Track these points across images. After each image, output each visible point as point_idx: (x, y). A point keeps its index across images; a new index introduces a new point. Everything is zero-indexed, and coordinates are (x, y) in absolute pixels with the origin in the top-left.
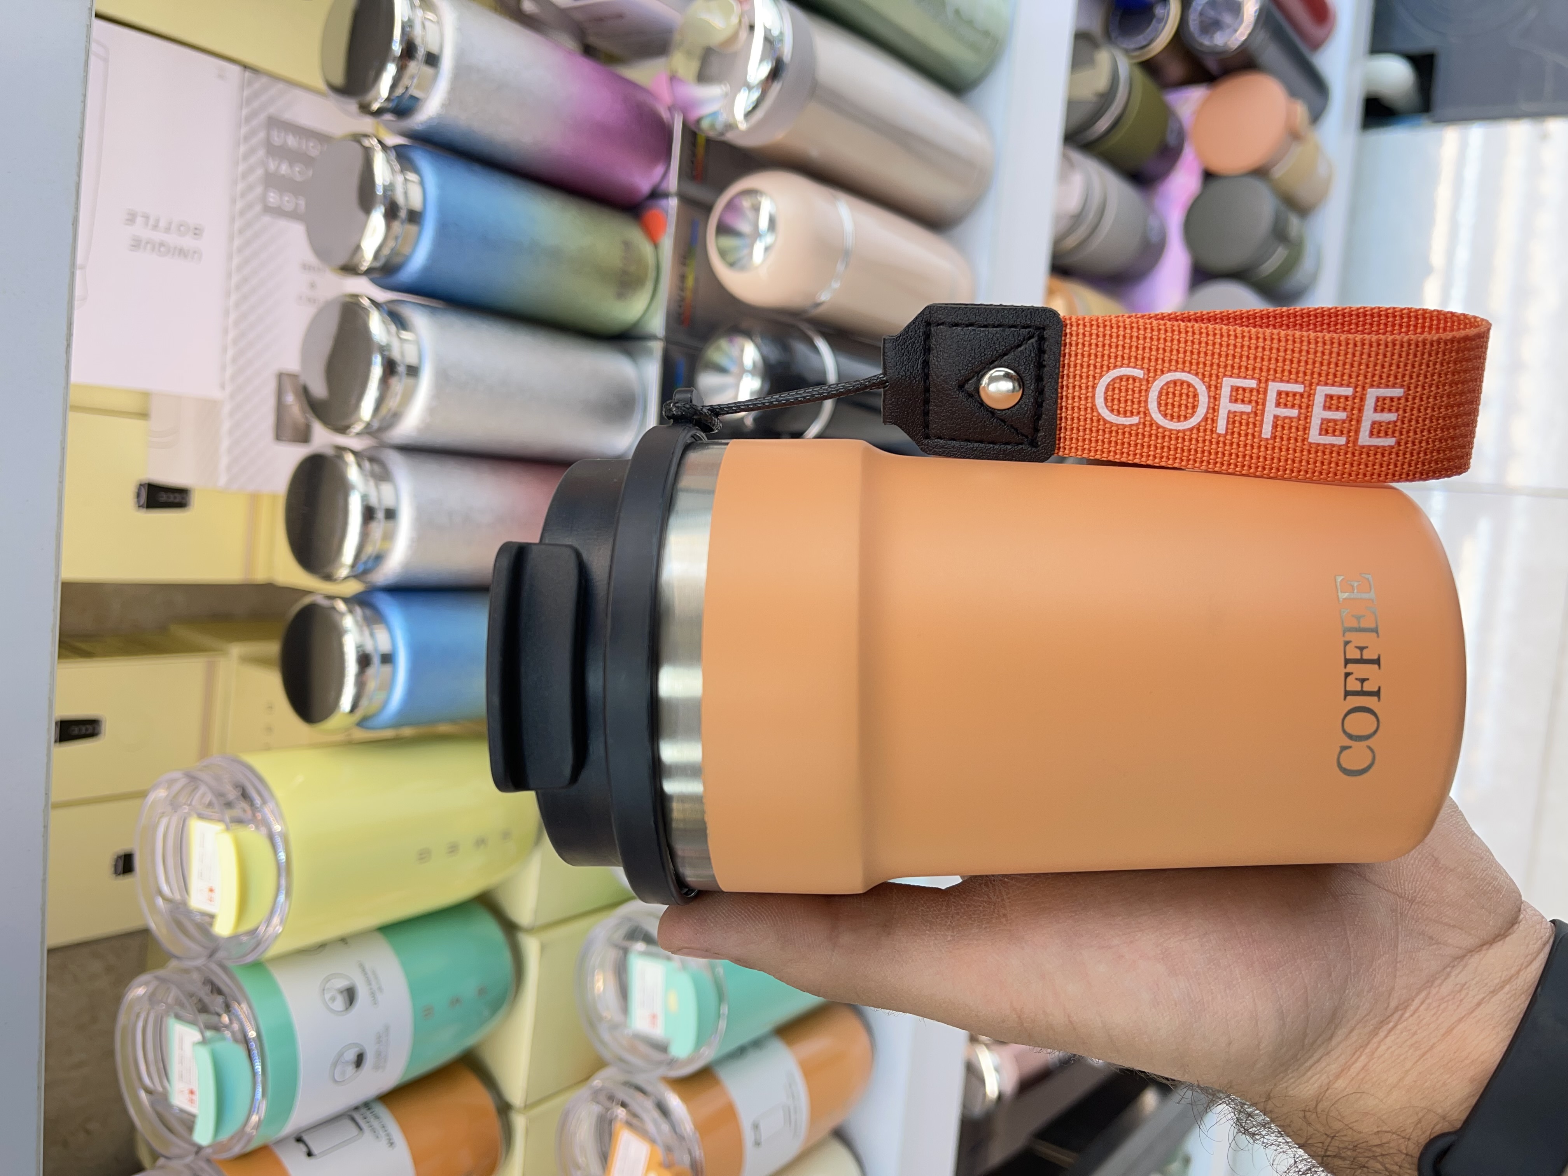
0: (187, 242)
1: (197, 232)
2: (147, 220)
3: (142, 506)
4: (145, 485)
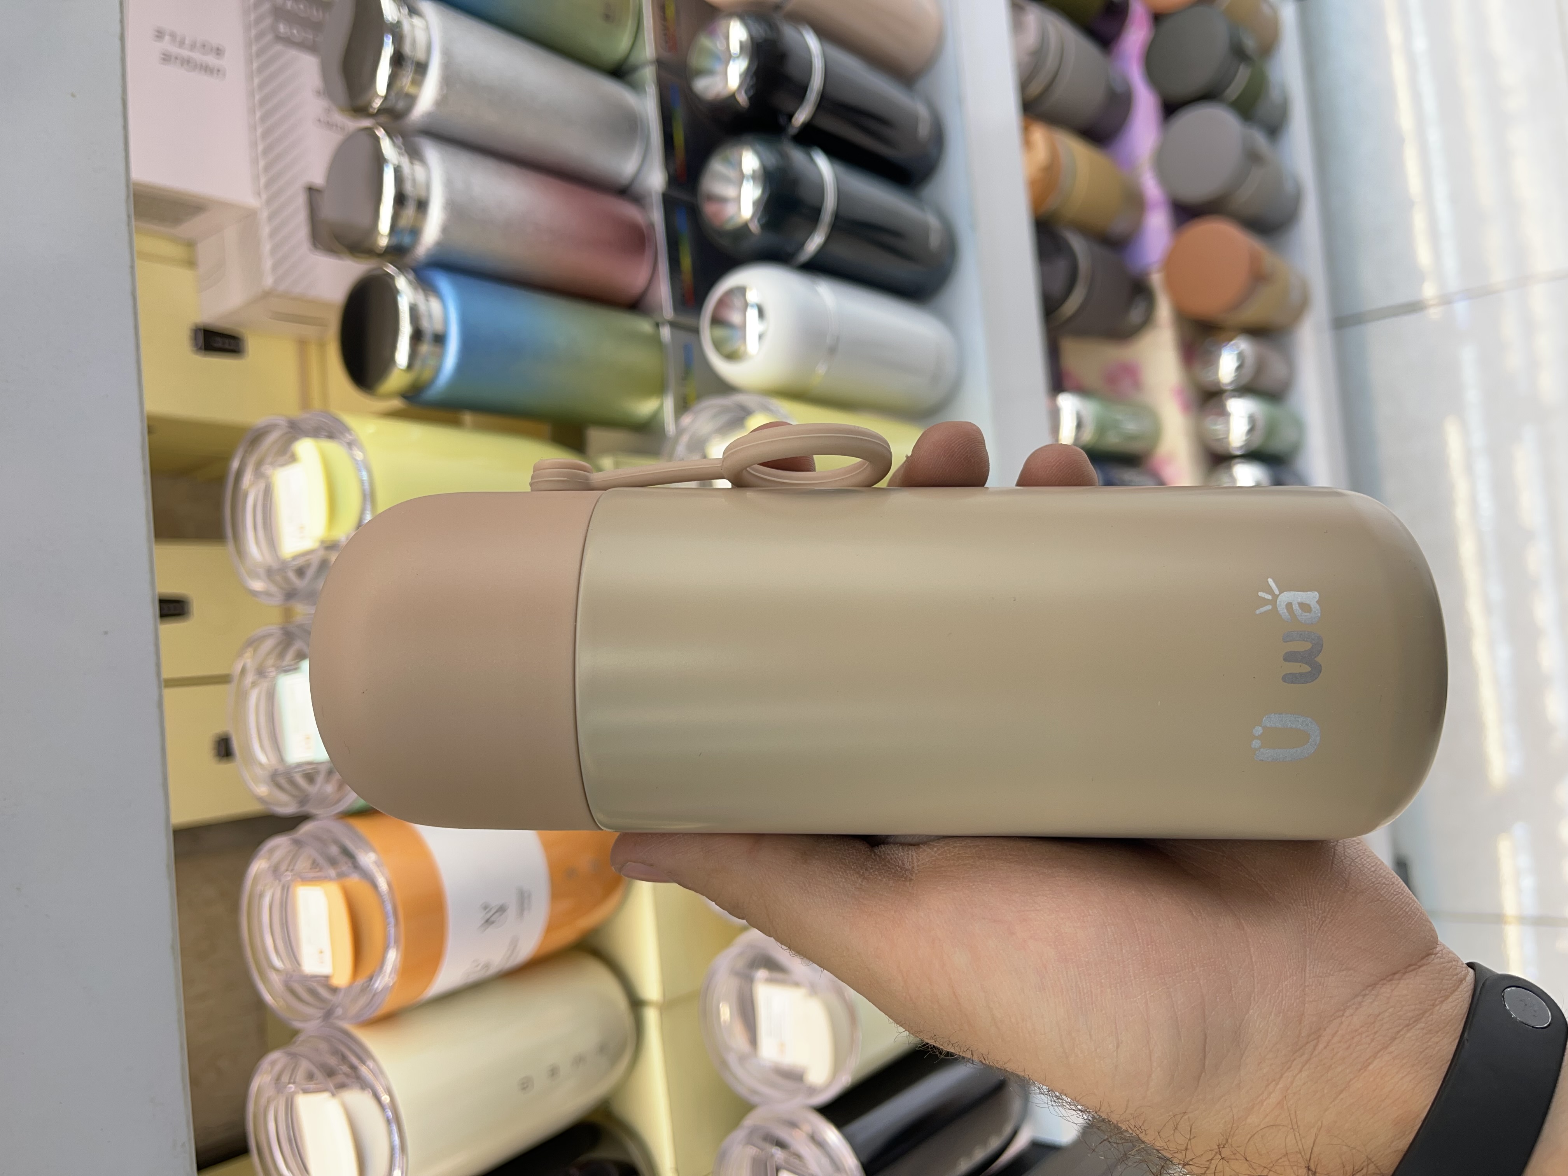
0: (211, 60)
1: (219, 52)
2: (173, 36)
3: (200, 349)
4: (200, 329)
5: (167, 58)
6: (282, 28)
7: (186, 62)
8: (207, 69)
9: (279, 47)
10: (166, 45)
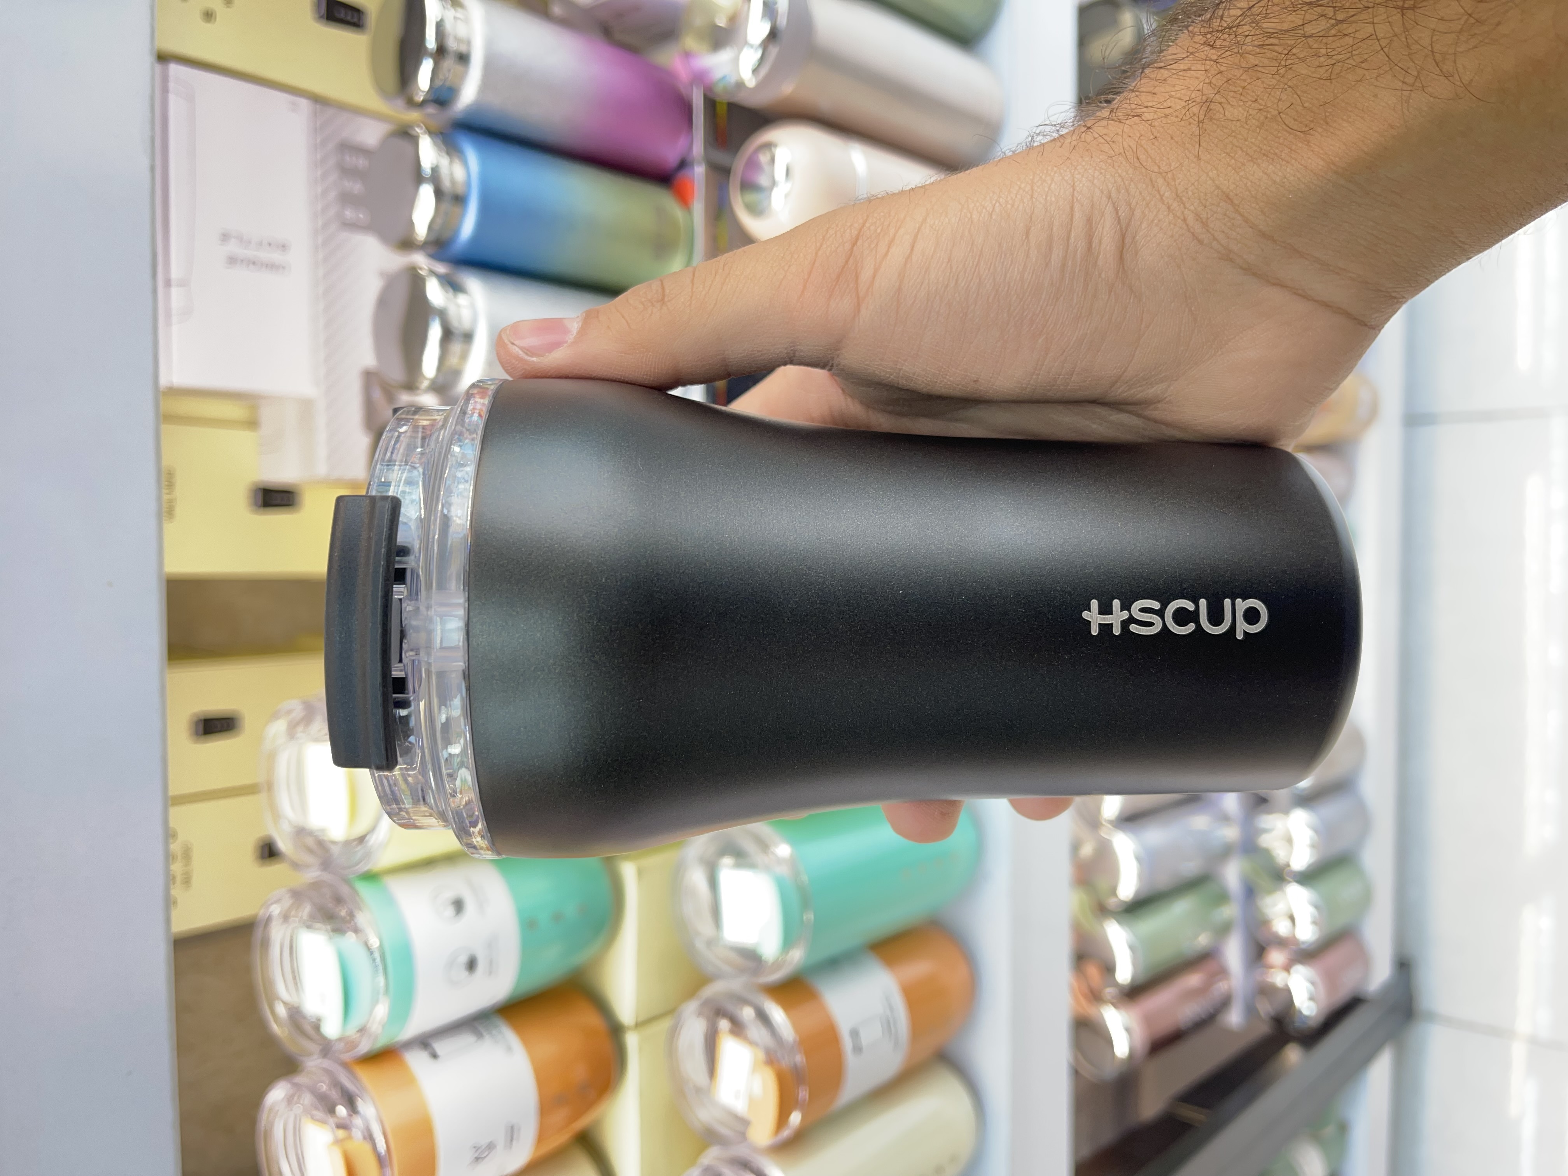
0: (276, 257)
1: (284, 247)
2: (240, 239)
3: (260, 507)
4: (260, 489)
5: (232, 261)
6: (349, 214)
7: (253, 263)
8: (272, 267)
9: (345, 235)
10: (233, 248)
